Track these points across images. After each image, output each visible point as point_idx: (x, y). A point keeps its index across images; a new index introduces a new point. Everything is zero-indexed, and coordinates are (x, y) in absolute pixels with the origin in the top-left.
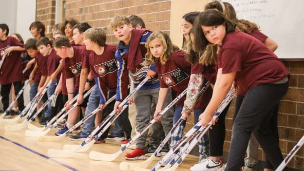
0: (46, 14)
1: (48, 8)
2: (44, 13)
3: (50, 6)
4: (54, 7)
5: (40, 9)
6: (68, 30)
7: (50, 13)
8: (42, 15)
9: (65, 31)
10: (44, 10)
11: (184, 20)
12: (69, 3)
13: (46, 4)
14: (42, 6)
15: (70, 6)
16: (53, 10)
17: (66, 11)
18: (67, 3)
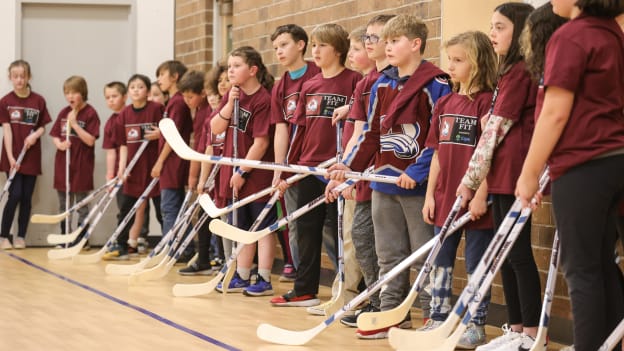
0: (195, 52)
1: (197, 39)
2: (191, 49)
3: (202, 36)
4: (210, 36)
5: (182, 42)
6: (223, 85)
7: (203, 49)
8: (187, 54)
9: (219, 86)
10: (191, 43)
11: (498, 13)
12: (239, 28)
13: (194, 32)
14: (185, 35)
15: (241, 35)
16: (209, 43)
17: (234, 43)
18: (234, 29)
